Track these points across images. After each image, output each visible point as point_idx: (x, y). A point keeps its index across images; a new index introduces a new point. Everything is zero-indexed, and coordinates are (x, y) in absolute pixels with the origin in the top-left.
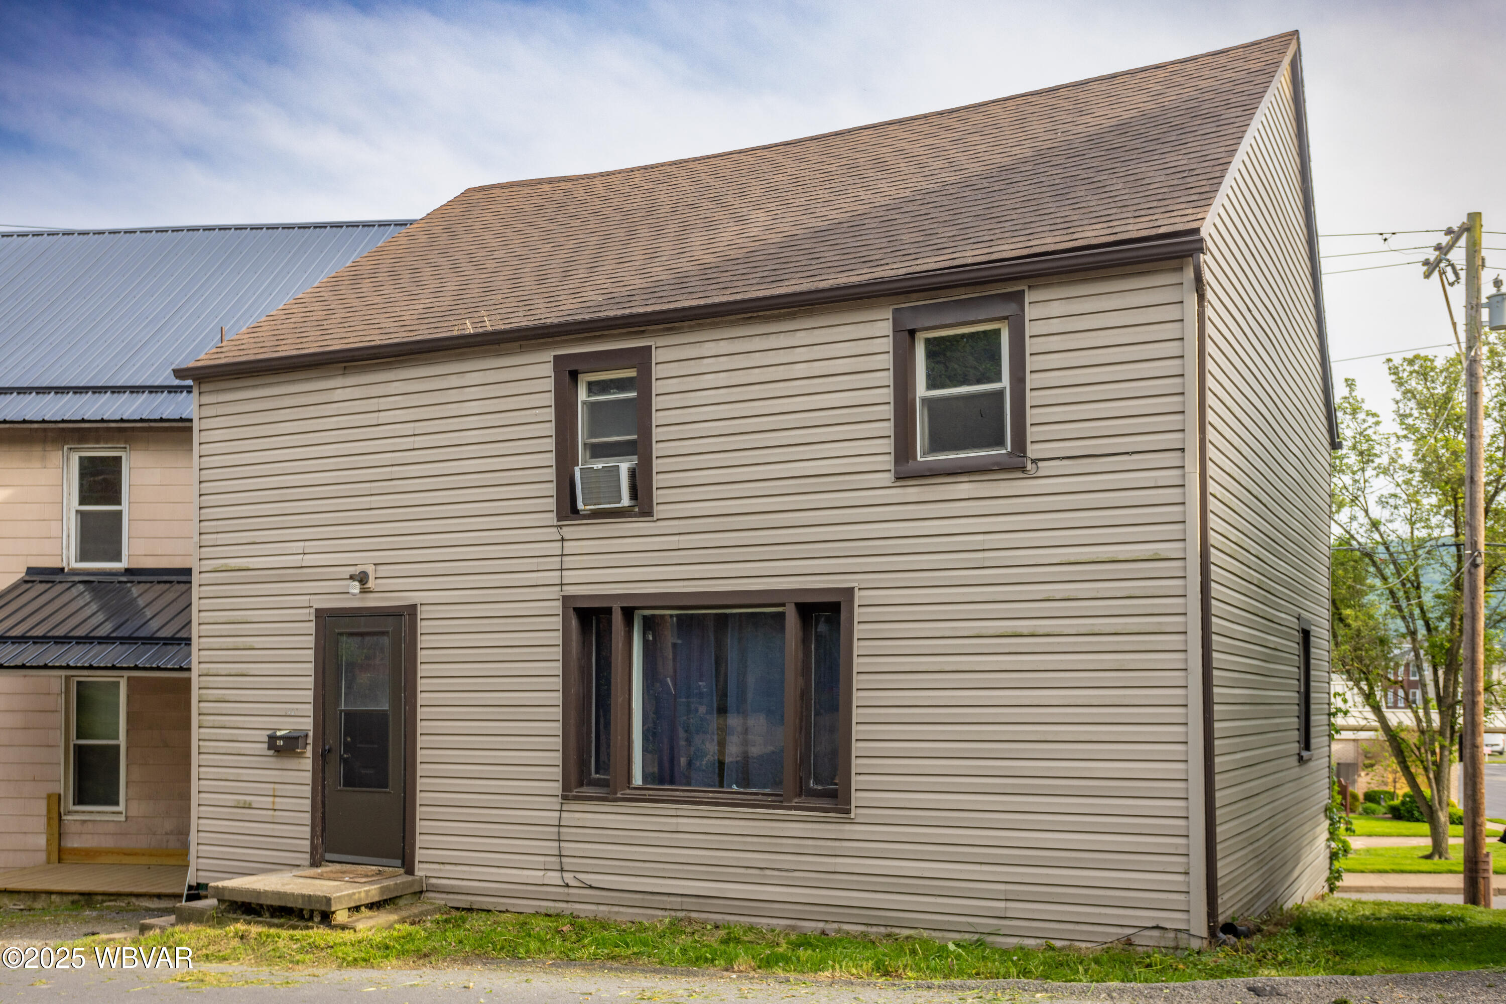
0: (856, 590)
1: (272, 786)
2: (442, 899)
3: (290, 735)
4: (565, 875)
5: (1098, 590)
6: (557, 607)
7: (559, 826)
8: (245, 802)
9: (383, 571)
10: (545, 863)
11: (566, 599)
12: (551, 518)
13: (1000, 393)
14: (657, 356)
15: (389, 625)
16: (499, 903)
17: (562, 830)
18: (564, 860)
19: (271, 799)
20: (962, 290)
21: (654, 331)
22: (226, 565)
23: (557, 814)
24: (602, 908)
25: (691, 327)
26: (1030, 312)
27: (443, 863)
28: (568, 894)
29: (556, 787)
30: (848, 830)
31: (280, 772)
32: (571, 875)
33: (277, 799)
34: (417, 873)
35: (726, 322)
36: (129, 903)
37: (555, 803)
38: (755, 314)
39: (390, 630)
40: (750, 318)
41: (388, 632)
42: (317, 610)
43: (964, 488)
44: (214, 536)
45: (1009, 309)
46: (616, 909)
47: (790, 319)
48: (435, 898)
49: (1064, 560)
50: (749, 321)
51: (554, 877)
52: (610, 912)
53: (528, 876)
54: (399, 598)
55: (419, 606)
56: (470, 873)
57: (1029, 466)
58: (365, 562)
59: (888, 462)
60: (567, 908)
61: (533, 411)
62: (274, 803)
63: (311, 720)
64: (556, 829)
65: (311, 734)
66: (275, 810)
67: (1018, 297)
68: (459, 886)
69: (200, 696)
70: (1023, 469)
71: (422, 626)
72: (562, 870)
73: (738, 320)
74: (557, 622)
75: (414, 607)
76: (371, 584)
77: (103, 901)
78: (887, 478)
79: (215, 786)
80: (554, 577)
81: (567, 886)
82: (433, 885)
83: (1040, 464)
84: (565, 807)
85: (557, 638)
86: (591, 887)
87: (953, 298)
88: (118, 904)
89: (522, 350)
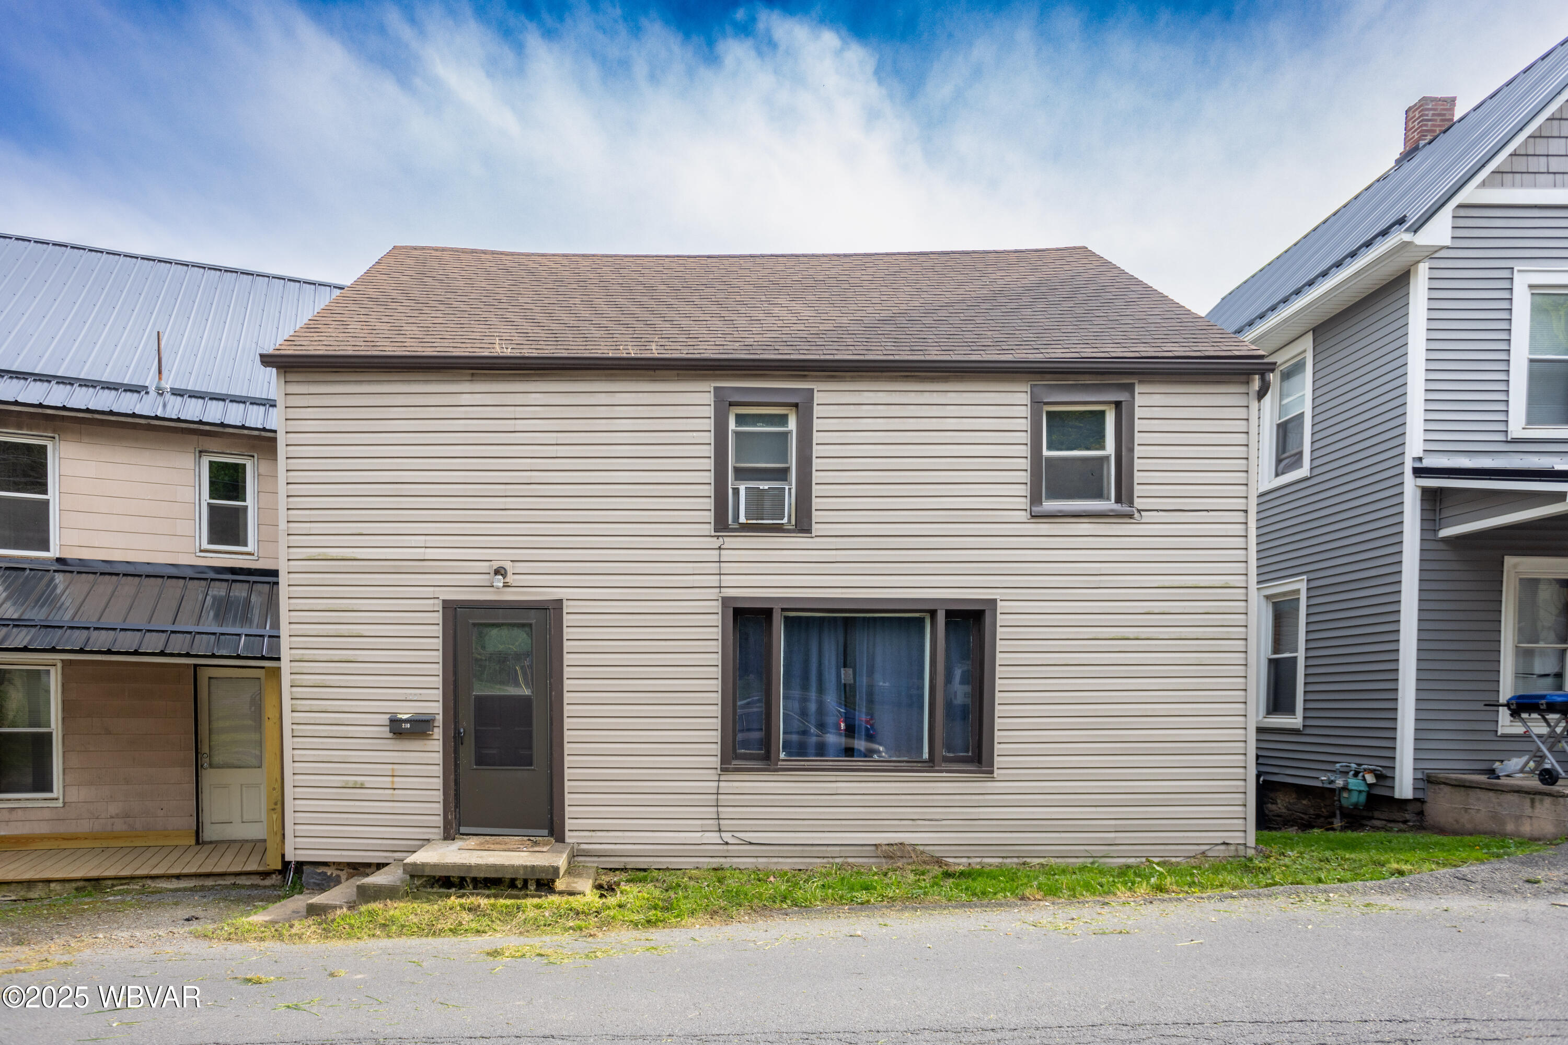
0: (998, 600)
1: (390, 766)
2: (594, 862)
3: (413, 718)
4: (723, 834)
5: (1185, 607)
6: (717, 606)
7: (718, 794)
8: (356, 782)
9: (521, 568)
10: (702, 825)
11: (726, 601)
12: (709, 529)
13: (1107, 458)
14: (818, 398)
15: (532, 618)
16: (654, 862)
17: (720, 797)
18: (722, 822)
19: (390, 779)
20: (1087, 377)
21: (816, 377)
22: (324, 554)
23: (716, 784)
24: (760, 860)
25: (852, 377)
26: (1139, 400)
27: (593, 831)
28: (728, 851)
29: (716, 761)
30: (990, 786)
31: (400, 754)
32: (730, 834)
33: (396, 779)
34: (567, 840)
35: (886, 377)
36: (144, 886)
37: (713, 775)
38: (913, 374)
39: (533, 621)
40: (907, 376)
41: (530, 625)
42: (444, 601)
43: (1085, 527)
44: (308, 525)
45: (1122, 397)
46: (775, 860)
47: (942, 382)
48: (585, 862)
49: (1161, 585)
50: (907, 378)
51: (713, 837)
52: (768, 863)
53: (685, 838)
54: (541, 594)
55: (564, 601)
56: (624, 837)
57: (1136, 515)
58: (501, 557)
59: (1024, 503)
60: (726, 863)
61: (691, 434)
62: (393, 782)
63: (440, 705)
64: (715, 797)
65: (440, 718)
66: (394, 789)
67: (1130, 388)
68: (612, 850)
69: (292, 680)
70: (1131, 516)
71: (567, 619)
72: (720, 831)
73: (896, 377)
74: (717, 620)
75: (560, 601)
76: (510, 579)
77: (113, 886)
78: (1023, 516)
79: (315, 768)
80: (713, 580)
81: (727, 843)
82: (584, 850)
83: (1143, 513)
84: (722, 778)
85: (717, 633)
86: (751, 844)
87: (1080, 382)
88: (131, 887)
89: (680, 379)
